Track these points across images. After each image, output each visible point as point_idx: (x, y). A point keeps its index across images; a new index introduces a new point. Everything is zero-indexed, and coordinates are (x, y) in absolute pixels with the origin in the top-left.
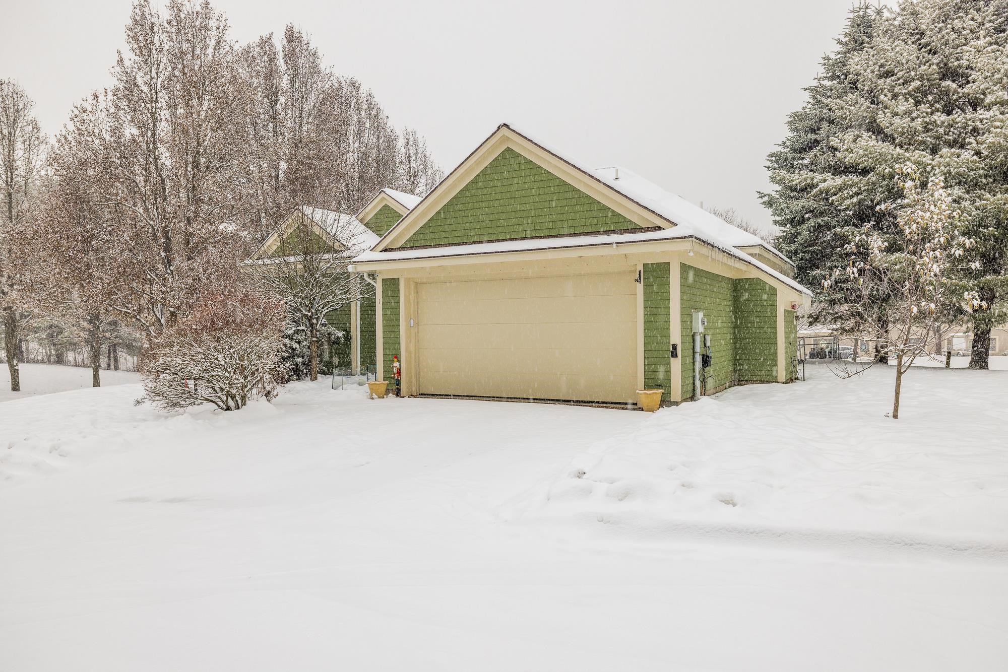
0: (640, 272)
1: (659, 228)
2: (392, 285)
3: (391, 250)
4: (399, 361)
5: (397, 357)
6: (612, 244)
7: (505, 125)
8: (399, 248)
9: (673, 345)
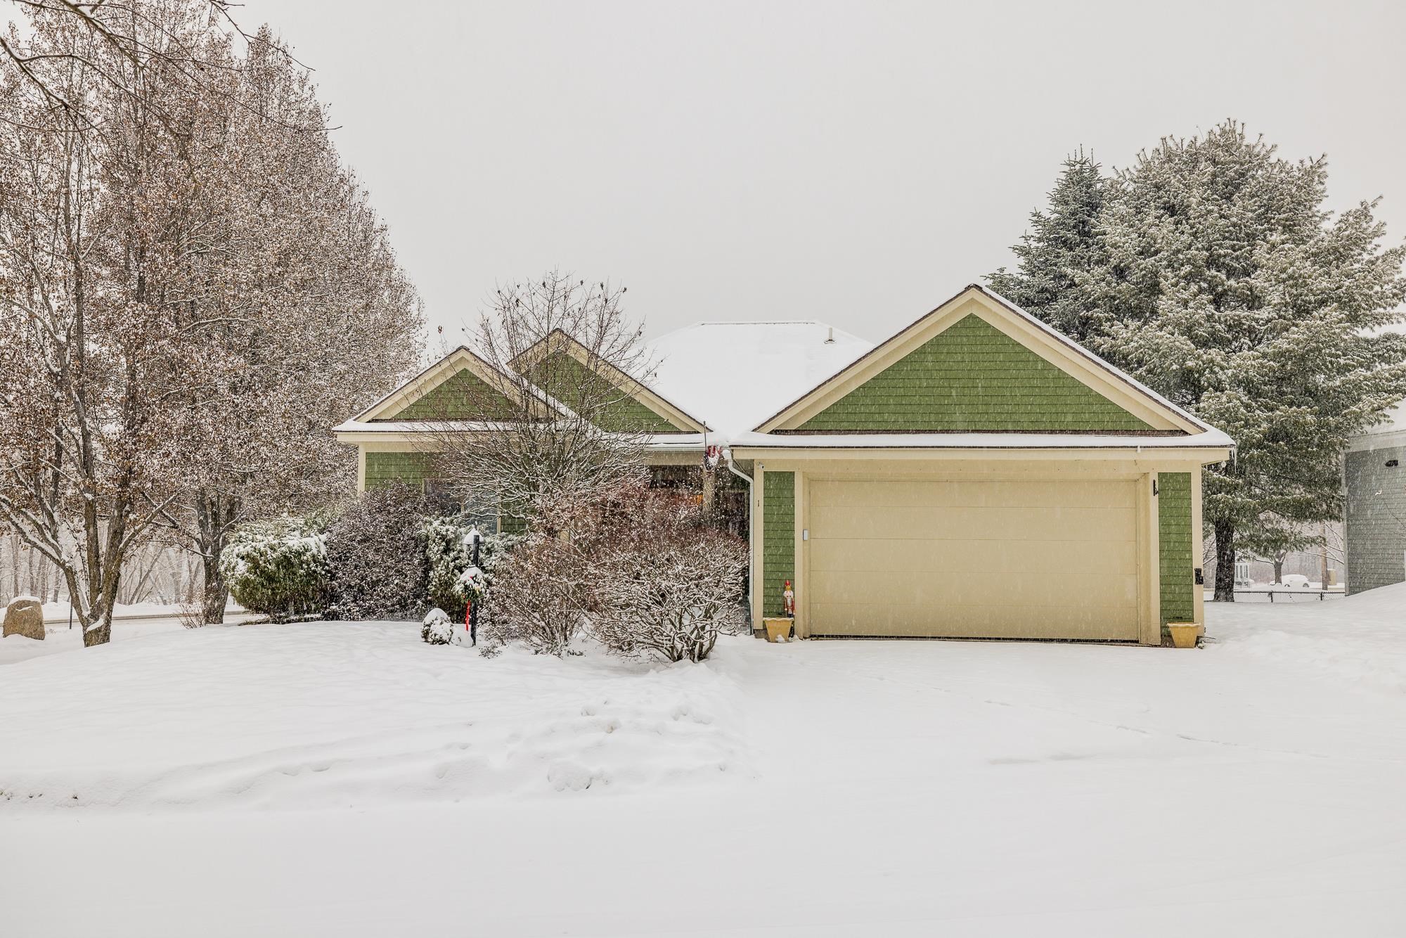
0: (1154, 482)
1: (1186, 433)
2: (781, 482)
3: (785, 432)
4: (793, 589)
5: (790, 583)
6: (1136, 447)
7: (976, 286)
8: (795, 431)
9: (1196, 570)
